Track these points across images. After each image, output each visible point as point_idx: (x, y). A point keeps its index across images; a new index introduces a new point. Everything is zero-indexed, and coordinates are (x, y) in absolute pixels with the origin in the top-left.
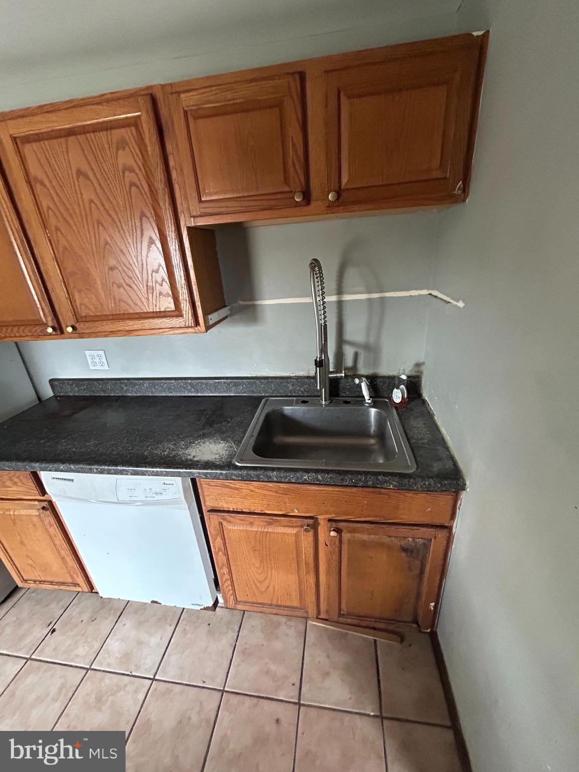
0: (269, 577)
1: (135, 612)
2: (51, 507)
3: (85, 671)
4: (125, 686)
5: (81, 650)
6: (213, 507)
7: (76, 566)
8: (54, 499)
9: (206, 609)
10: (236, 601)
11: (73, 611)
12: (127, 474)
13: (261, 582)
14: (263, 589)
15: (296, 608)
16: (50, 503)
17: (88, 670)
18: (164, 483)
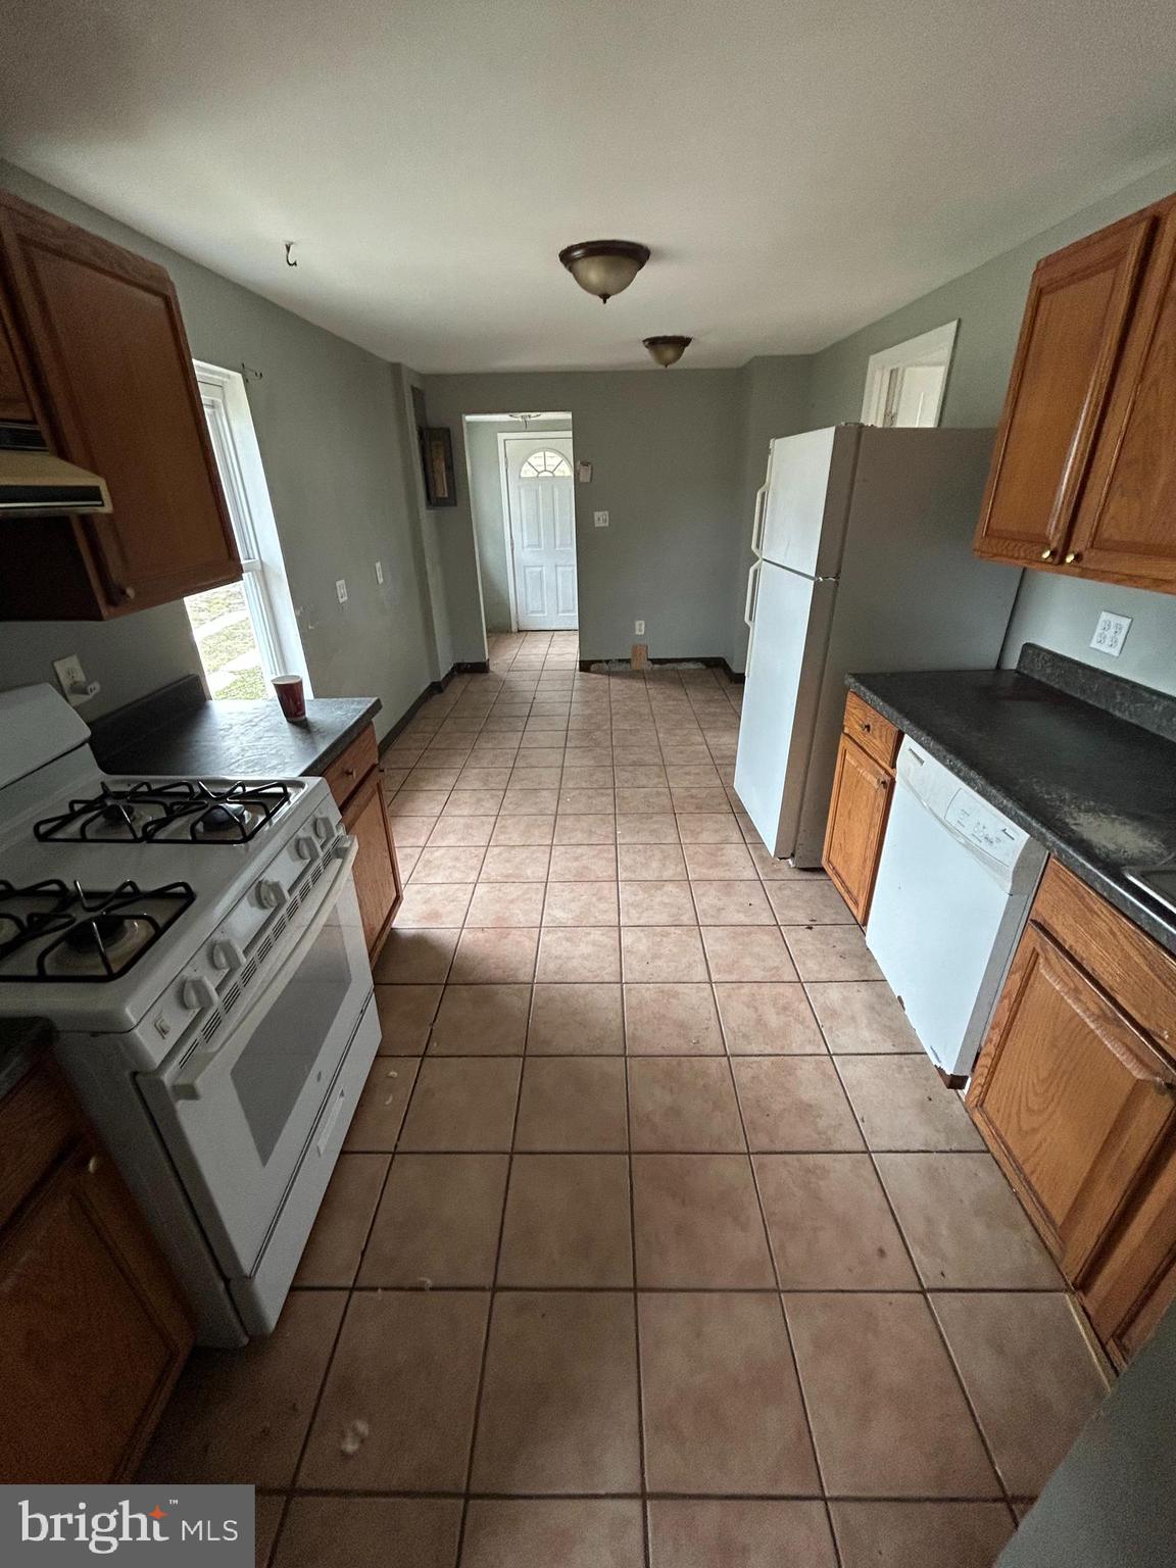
0: (1046, 1115)
1: (879, 996)
2: (889, 786)
3: (797, 980)
4: (808, 1027)
5: (811, 964)
6: (1045, 921)
7: (868, 880)
8: (898, 779)
9: (941, 1071)
10: (981, 1104)
11: (838, 932)
12: (973, 788)
13: (1029, 1110)
14: (1025, 1127)
15: (1053, 1223)
16: (893, 782)
17: (800, 982)
18: (1004, 830)
